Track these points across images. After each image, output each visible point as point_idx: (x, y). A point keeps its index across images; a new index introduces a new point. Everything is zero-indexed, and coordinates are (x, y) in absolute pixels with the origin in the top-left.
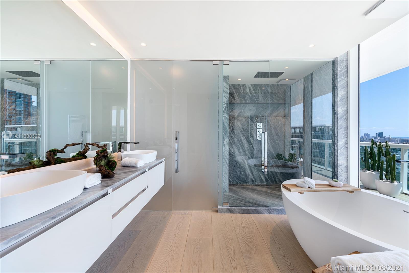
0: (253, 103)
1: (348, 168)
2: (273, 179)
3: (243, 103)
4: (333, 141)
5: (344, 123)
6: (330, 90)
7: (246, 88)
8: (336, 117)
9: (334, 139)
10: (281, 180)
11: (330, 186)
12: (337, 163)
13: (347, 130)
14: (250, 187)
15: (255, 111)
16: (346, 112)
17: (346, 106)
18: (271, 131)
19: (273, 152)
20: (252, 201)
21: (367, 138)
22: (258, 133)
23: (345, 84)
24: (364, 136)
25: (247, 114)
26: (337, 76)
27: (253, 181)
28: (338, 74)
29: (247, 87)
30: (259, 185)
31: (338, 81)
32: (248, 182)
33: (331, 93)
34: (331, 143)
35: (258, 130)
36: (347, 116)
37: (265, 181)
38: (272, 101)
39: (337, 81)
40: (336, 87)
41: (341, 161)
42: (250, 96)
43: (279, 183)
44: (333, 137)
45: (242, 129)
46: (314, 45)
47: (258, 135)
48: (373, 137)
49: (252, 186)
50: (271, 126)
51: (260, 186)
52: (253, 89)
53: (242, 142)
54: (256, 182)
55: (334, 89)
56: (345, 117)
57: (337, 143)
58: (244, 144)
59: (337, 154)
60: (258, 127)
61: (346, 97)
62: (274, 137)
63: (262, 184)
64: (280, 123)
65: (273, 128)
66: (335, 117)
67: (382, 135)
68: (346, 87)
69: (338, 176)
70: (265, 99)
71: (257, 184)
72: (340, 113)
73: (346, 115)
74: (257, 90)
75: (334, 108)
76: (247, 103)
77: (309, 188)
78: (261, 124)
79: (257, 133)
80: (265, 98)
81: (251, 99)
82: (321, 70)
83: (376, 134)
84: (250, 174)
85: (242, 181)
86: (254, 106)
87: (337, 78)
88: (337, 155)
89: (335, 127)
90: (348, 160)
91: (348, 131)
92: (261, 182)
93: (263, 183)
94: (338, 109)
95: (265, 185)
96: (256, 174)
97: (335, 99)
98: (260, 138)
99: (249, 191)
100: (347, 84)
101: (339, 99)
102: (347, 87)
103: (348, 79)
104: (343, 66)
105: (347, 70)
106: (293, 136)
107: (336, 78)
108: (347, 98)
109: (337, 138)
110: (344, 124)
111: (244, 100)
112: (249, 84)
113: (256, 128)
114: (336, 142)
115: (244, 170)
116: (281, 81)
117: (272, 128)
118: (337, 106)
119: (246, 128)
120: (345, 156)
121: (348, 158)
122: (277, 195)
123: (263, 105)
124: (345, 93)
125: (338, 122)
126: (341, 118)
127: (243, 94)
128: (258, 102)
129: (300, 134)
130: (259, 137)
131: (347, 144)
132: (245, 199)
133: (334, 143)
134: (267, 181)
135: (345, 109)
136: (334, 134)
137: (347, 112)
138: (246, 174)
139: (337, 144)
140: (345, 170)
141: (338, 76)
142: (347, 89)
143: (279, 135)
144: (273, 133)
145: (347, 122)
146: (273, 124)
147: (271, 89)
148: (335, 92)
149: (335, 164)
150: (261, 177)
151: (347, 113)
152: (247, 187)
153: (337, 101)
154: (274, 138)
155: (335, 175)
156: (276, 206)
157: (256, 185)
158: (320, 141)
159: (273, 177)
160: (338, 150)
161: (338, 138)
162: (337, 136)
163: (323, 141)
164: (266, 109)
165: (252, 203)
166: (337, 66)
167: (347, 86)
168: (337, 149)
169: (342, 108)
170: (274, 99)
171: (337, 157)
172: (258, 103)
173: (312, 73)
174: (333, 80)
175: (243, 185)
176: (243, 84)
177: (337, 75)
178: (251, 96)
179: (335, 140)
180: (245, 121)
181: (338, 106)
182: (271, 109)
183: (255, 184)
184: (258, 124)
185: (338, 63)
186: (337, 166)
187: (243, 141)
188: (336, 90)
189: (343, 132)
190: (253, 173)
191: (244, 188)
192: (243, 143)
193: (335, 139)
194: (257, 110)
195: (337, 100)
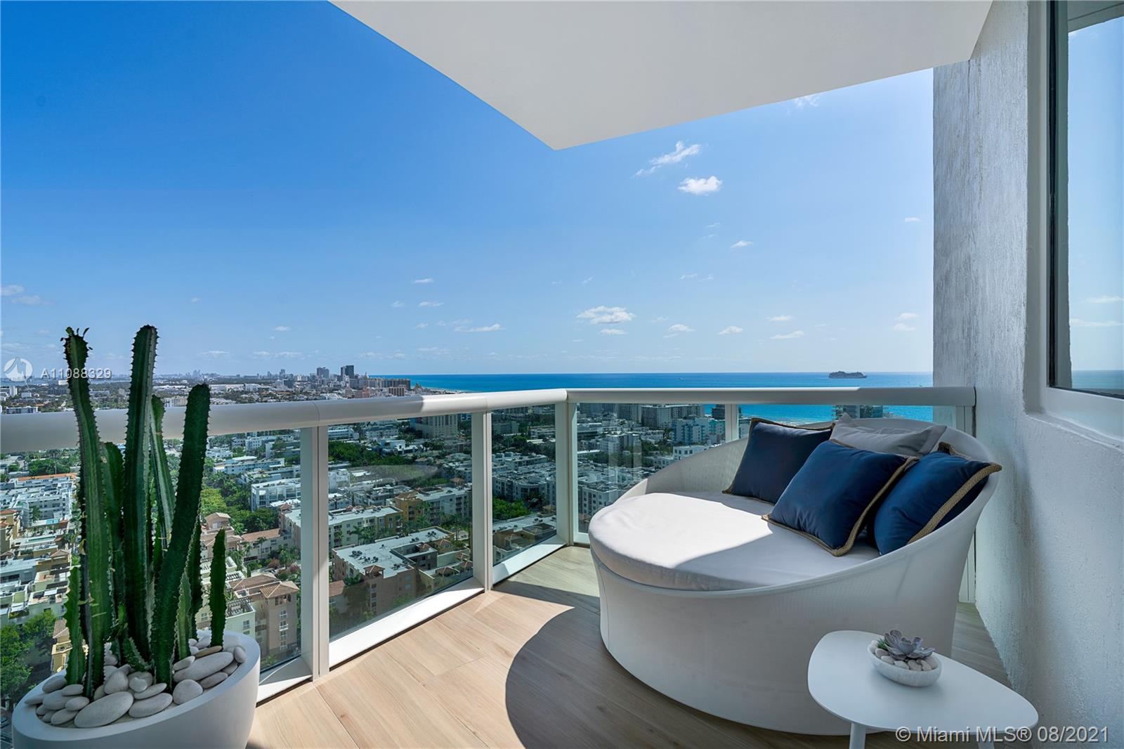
21: (323, 379)
24: (318, 374)
48: (335, 376)
67: (353, 371)
83: (342, 368)
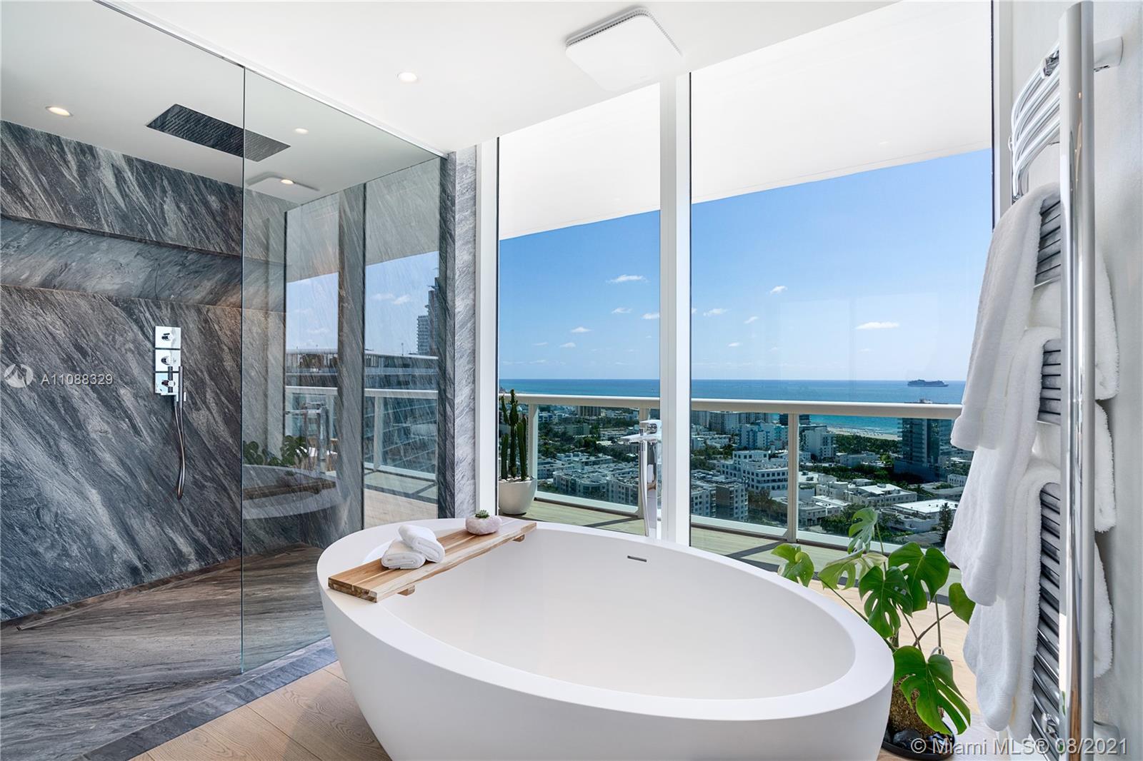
0: (132, 239)
1: (474, 466)
2: (231, 541)
3: (80, 230)
4: (439, 393)
5: (469, 342)
6: (433, 242)
7: (99, 168)
8: (449, 322)
9: (442, 387)
10: (261, 537)
11: (471, 534)
12: (454, 455)
13: (474, 362)
14: (122, 602)
15: (142, 277)
16: (471, 312)
17: (471, 296)
18: (222, 360)
19: (230, 441)
20: (146, 675)
22: (160, 366)
23: (471, 234)
25: (103, 281)
26: (453, 204)
27: (134, 571)
28: (456, 202)
29: (103, 164)
30: (164, 582)
31: (456, 220)
32: (108, 583)
33: (437, 253)
34: (435, 398)
35: (159, 355)
36: (475, 323)
37: (193, 557)
38: (223, 248)
39: (452, 219)
40: (451, 235)
41: (461, 450)
42: (117, 207)
43: (253, 550)
44: (441, 382)
45: (72, 349)
46: (415, 78)
47: (160, 378)
49: (134, 594)
50: (219, 341)
51: (170, 585)
52: (137, 179)
53: (72, 410)
54: (150, 571)
55: (446, 240)
56: (469, 325)
57: (452, 398)
58: (82, 418)
59: (452, 430)
60: (159, 342)
61: (471, 270)
62: (233, 381)
63: (181, 571)
64: (257, 333)
65: (229, 348)
66: (448, 324)
68: (473, 243)
69: (456, 494)
70: (196, 235)
71: (154, 578)
72: (459, 312)
73: (473, 320)
74: (158, 189)
75: (446, 297)
76: (103, 234)
77: (427, 562)
78: (178, 330)
79: (154, 367)
80: (197, 230)
81: (124, 218)
82: (406, 179)
84: (122, 546)
85: (72, 589)
86: (138, 254)
87: (454, 212)
88: (452, 434)
89: (447, 352)
90: (474, 443)
91: (474, 365)
92: (175, 565)
93: (183, 569)
94: (454, 300)
95: (194, 573)
96: (151, 537)
97: (448, 271)
98: (170, 390)
99: (118, 625)
100: (475, 236)
101: (457, 273)
102: (475, 244)
103: (475, 220)
104: (467, 181)
105: (475, 196)
106: (303, 379)
107: (452, 211)
108: (475, 272)
109: (454, 384)
110: (467, 345)
111: (88, 218)
112: (117, 154)
113: (149, 345)
114: (449, 396)
115: (86, 535)
116: (268, 180)
117: (225, 348)
118: (454, 291)
119: (95, 345)
120: (470, 434)
121: (474, 438)
122: (259, 602)
123: (185, 254)
124: (470, 257)
125: (456, 338)
126: (462, 327)
127: (78, 189)
128: (161, 240)
129: (329, 374)
130: (165, 383)
131: (474, 399)
132: (107, 679)
133: (444, 397)
134: (201, 552)
135: (470, 302)
136: (445, 373)
137: (474, 311)
138: (96, 550)
139: (452, 403)
140: (469, 474)
141: (457, 207)
142: (475, 248)
143: (253, 374)
144: (229, 369)
145: (474, 339)
146: (228, 333)
147: (221, 201)
148: (446, 251)
149: (447, 461)
150: (175, 544)
151: (474, 313)
152: (108, 605)
153: (454, 278)
154: (233, 388)
155: (445, 492)
156: (270, 656)
157: (153, 585)
158: (402, 392)
159: (227, 532)
160: (454, 419)
161: (456, 385)
162: (452, 377)
163: (408, 393)
164: (197, 272)
165: (151, 685)
166: (455, 177)
167: (475, 240)
168: (454, 415)
169: (463, 299)
170: (233, 240)
171: (454, 438)
172: (159, 244)
173: (365, 185)
174: (441, 214)
175: (78, 605)
176: (79, 144)
177: (455, 204)
178: (123, 205)
179: (448, 391)
180: (91, 311)
181: (456, 292)
182: (219, 276)
183: (146, 581)
184: (160, 331)
185: (455, 169)
186: (454, 464)
187: (76, 402)
188: (450, 245)
189: (466, 368)
190: (137, 538)
191: (89, 619)
192: (75, 410)
193: (448, 387)
194: (153, 270)
195: (454, 275)
